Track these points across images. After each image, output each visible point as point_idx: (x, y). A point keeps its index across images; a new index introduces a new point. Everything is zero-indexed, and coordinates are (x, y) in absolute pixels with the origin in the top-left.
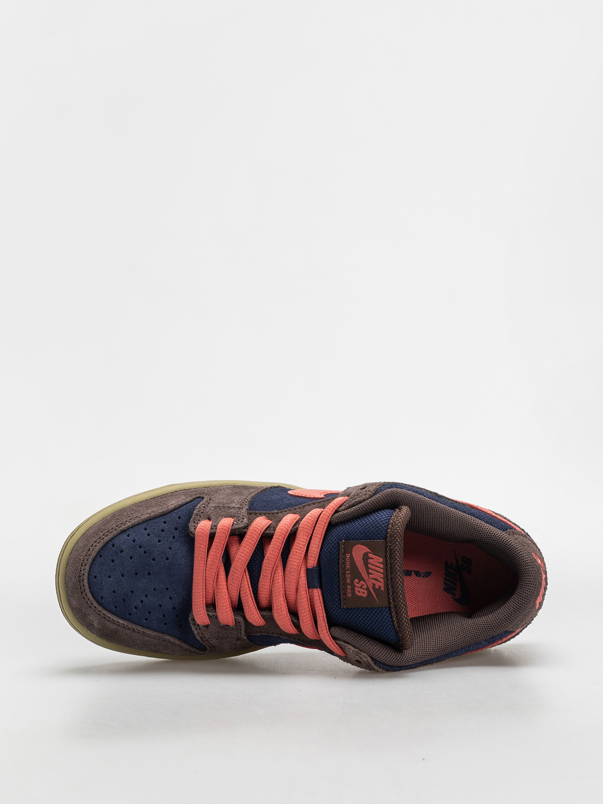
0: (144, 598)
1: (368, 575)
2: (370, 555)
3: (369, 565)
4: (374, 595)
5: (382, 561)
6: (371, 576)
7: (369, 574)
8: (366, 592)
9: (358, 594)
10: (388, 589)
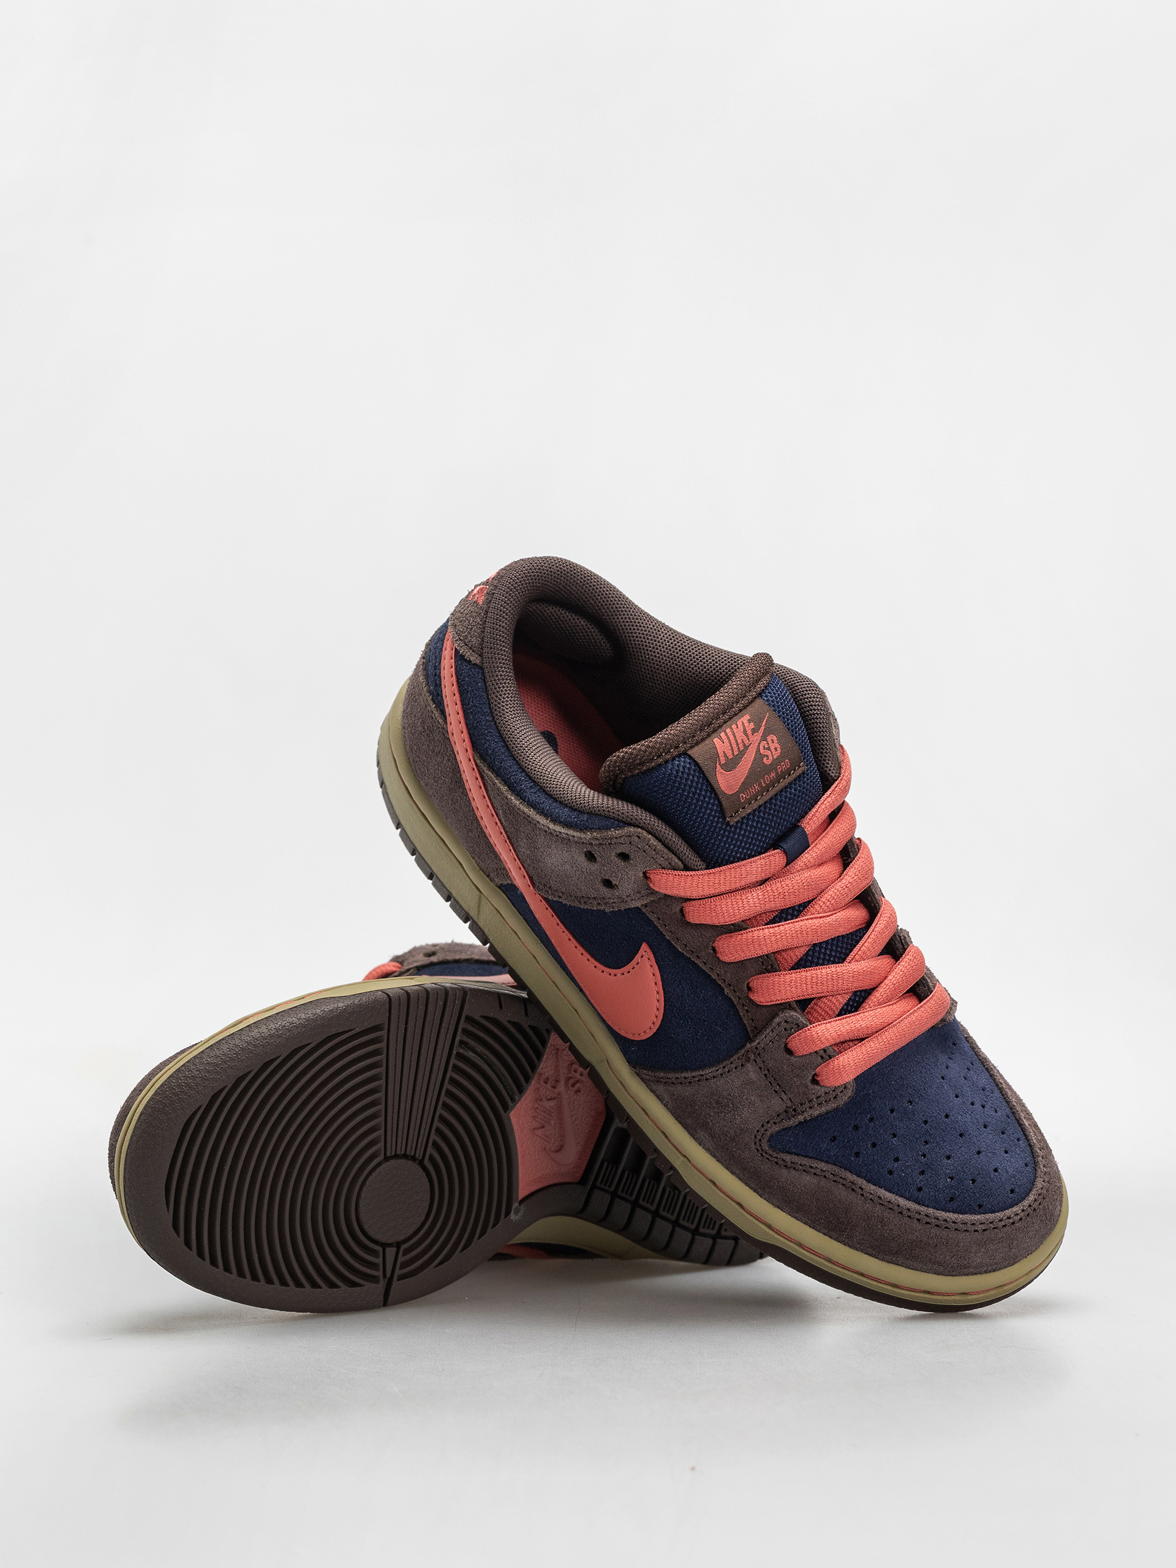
0: (978, 1106)
1: (748, 746)
2: (723, 760)
3: (736, 754)
4: (764, 723)
5: (716, 739)
6: (747, 742)
7: (746, 747)
8: (769, 738)
9: (779, 750)
10: (745, 707)
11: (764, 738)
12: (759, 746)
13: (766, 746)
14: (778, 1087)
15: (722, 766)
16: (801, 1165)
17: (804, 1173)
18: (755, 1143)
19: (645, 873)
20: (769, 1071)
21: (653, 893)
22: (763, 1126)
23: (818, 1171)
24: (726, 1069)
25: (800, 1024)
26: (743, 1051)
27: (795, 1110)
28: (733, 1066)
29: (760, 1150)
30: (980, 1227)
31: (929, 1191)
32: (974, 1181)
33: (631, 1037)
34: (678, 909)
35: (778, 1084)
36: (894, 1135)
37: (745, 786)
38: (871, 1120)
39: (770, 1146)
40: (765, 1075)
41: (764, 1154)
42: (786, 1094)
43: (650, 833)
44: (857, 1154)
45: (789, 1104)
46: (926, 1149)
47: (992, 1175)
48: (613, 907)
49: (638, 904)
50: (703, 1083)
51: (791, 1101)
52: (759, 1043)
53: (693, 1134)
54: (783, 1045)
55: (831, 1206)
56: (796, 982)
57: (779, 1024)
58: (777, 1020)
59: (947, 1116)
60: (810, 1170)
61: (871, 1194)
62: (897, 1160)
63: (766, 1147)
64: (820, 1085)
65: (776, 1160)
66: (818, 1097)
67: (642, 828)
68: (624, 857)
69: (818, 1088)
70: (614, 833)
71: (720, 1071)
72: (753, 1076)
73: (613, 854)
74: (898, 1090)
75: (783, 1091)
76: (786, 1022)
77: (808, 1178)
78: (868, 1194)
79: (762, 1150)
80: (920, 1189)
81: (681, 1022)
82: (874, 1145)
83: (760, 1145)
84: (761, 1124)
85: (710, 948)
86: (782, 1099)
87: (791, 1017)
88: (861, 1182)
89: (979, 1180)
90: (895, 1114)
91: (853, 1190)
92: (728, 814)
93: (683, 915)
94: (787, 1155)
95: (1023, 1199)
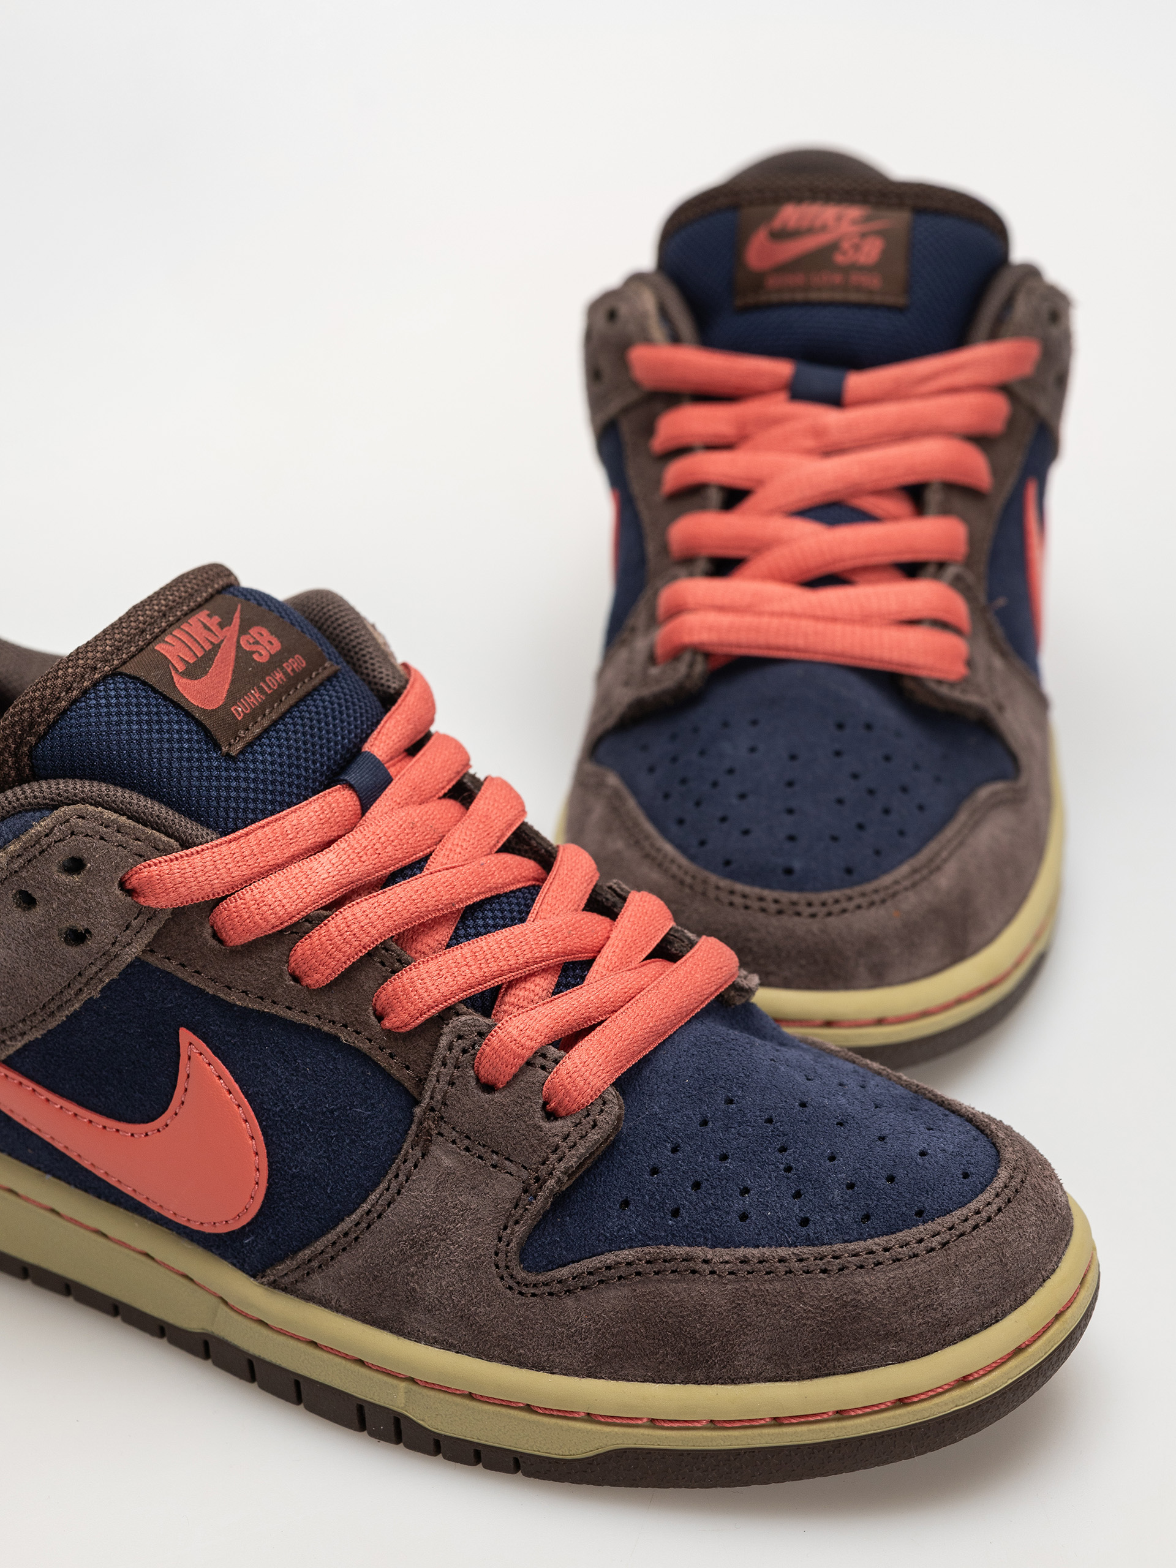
1: (220, 644)
2: (181, 667)
3: (200, 656)
4: (237, 616)
5: (160, 645)
6: (215, 640)
7: (216, 647)
8: (254, 632)
9: (277, 644)
11: (244, 630)
12: (238, 642)
13: (251, 641)
14: (495, 1157)
15: (183, 674)
16: (590, 1273)
17: (602, 1286)
18: (502, 1278)
19: (122, 885)
20: (468, 1137)
21: (152, 914)
22: (500, 1240)
23: (623, 1270)
24: (402, 1177)
25: (484, 1029)
26: (414, 1127)
27: (537, 1179)
28: (410, 1164)
29: (515, 1286)
30: (935, 1242)
31: (823, 1218)
32: (891, 1179)
33: (235, 1226)
34: (207, 932)
35: (493, 1152)
36: (724, 1157)
37: (234, 696)
38: (675, 1150)
39: (528, 1269)
40: (467, 1149)
41: (524, 1290)
42: (511, 1161)
43: (96, 804)
44: (676, 1213)
45: (524, 1174)
46: (787, 1158)
47: (919, 1160)
48: (101, 981)
49: (134, 951)
50: (377, 1224)
51: (525, 1168)
52: (432, 1098)
53: (400, 1330)
54: (473, 1083)
55: (670, 1321)
56: (449, 968)
57: (450, 1048)
58: (444, 1041)
59: (803, 1105)
60: (608, 1274)
61: (727, 1262)
62: (746, 1191)
63: (521, 1275)
64: (561, 1118)
65: (547, 1289)
66: (565, 1138)
67: (83, 801)
68: (75, 865)
69: (559, 1123)
70: (40, 827)
71: (394, 1185)
72: (447, 1162)
73: (55, 869)
74: (700, 1088)
75: (507, 1159)
76: (460, 1037)
77: (612, 1293)
78: (722, 1266)
79: (518, 1283)
80: (805, 1222)
81: (297, 1136)
82: (697, 1186)
83: (512, 1276)
84: (496, 1236)
85: (287, 977)
86: (510, 1174)
87: (465, 1023)
88: (699, 1252)
89: (900, 1173)
90: (710, 1125)
91: (694, 1272)
92: (222, 740)
93: (221, 942)
94: (560, 1269)
95: (990, 1181)
